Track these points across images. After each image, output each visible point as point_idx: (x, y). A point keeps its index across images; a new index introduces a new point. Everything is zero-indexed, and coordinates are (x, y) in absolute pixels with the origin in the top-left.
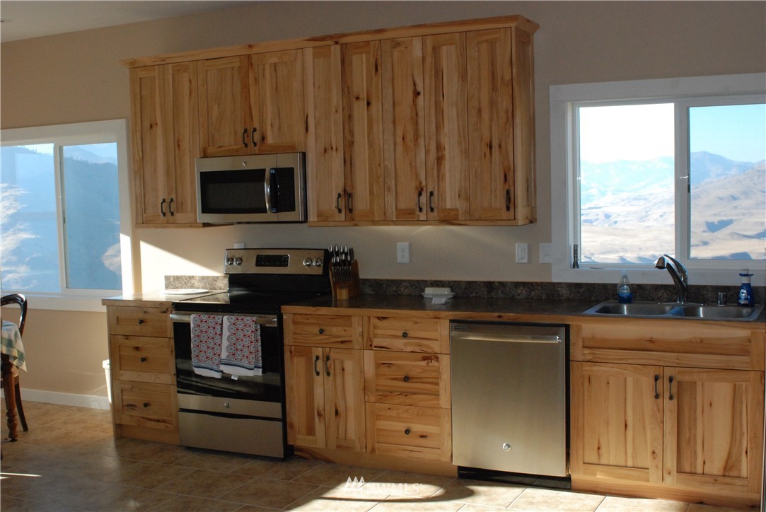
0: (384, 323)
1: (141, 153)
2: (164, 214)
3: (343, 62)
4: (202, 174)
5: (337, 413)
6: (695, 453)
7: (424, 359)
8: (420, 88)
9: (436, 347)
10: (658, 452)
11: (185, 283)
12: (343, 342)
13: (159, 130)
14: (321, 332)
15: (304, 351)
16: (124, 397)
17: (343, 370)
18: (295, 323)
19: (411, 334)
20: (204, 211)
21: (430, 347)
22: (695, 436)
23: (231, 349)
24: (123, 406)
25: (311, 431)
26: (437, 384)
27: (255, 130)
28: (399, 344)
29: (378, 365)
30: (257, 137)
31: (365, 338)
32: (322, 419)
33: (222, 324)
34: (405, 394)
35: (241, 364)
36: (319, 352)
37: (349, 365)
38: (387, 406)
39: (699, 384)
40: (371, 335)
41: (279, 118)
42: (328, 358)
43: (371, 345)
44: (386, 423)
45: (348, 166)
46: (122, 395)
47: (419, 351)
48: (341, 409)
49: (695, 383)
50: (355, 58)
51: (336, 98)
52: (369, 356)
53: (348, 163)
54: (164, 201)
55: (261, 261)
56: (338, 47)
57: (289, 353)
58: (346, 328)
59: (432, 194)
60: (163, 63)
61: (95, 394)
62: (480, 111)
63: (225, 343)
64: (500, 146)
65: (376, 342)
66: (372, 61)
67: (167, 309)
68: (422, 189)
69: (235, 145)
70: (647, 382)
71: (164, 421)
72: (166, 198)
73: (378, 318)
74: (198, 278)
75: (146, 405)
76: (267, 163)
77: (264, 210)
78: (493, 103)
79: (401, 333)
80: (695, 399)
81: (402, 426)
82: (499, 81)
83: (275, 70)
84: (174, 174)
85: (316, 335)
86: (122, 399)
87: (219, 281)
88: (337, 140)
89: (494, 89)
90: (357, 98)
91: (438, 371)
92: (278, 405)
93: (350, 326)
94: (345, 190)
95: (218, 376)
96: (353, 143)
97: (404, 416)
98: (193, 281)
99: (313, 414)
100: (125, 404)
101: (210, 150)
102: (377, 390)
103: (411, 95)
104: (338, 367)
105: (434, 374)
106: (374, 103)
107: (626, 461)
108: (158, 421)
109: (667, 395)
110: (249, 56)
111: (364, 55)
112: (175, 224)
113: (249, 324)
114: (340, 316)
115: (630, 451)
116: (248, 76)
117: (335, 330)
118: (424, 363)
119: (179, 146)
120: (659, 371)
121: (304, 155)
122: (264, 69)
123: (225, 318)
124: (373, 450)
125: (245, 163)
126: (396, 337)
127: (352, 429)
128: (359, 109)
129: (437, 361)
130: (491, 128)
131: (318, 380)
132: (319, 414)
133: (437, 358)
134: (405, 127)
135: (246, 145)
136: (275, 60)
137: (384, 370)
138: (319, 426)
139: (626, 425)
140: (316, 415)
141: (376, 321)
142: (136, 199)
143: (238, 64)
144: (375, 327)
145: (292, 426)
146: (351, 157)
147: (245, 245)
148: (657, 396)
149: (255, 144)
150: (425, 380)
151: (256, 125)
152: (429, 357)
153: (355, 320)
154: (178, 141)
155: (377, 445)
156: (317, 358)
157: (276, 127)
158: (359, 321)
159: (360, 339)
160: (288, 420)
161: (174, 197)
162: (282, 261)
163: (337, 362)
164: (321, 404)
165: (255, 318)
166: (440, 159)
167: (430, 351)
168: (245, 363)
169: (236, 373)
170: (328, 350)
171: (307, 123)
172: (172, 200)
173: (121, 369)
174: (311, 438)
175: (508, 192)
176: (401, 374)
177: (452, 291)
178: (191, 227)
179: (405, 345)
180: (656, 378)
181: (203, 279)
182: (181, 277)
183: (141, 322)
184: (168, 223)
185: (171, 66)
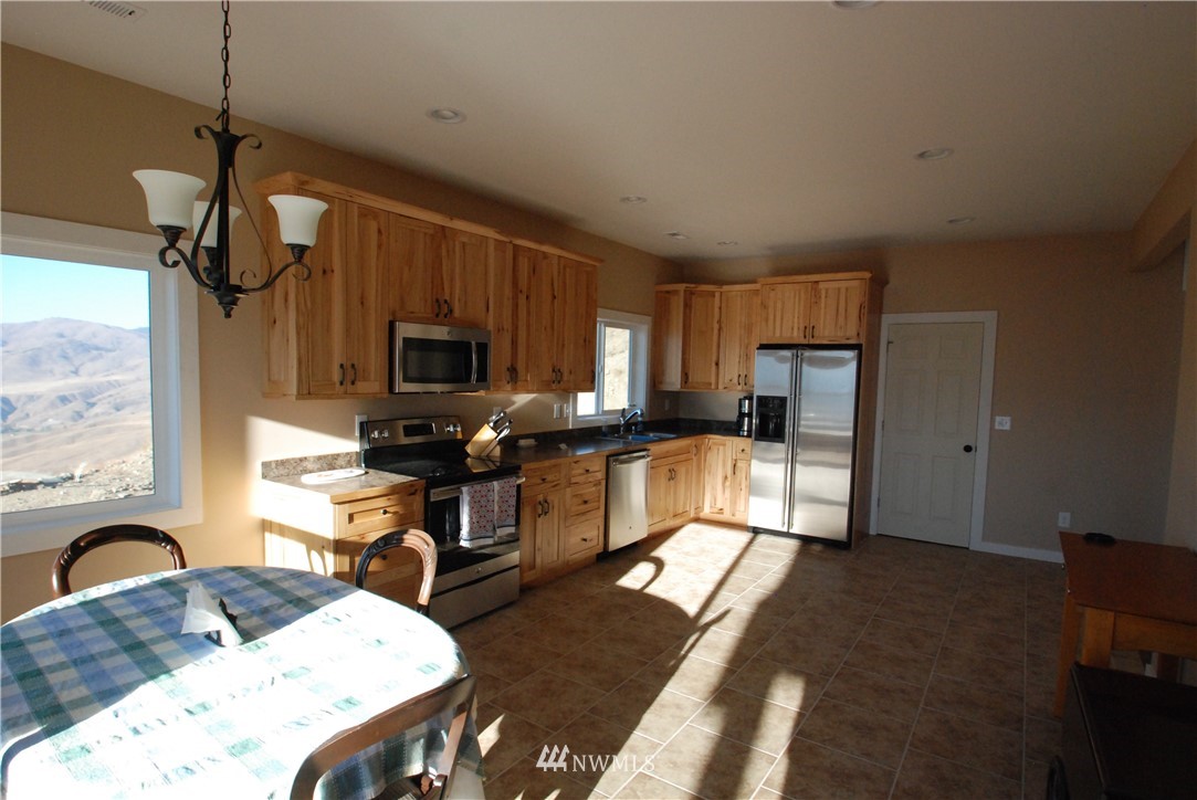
0: (577, 465)
2: (341, 383)
3: (514, 260)
4: (404, 339)
5: (549, 543)
7: (594, 485)
8: (555, 293)
9: (600, 476)
12: (554, 486)
13: (337, 280)
14: (543, 480)
15: (531, 500)
17: (554, 507)
18: (527, 477)
19: (591, 469)
21: (597, 476)
22: (677, 497)
23: (499, 512)
26: (599, 501)
27: (445, 301)
28: (583, 478)
29: (572, 497)
30: (447, 308)
31: (567, 479)
32: (540, 552)
33: (494, 490)
34: (585, 513)
35: (506, 523)
36: (542, 497)
37: (557, 503)
38: (575, 526)
40: (570, 476)
41: (466, 294)
42: (546, 502)
43: (570, 483)
47: (592, 480)
48: (551, 539)
49: (678, 470)
50: (521, 258)
51: (508, 291)
52: (568, 492)
53: (514, 344)
54: (341, 366)
55: (408, 431)
56: (511, 247)
58: (557, 474)
59: (559, 370)
60: (349, 198)
63: (496, 508)
65: (573, 480)
66: (531, 266)
67: (416, 490)
68: (554, 367)
69: (426, 313)
72: (344, 363)
73: (575, 462)
74: (312, 460)
79: (585, 471)
82: (591, 299)
83: (464, 249)
85: (540, 484)
87: (340, 459)
88: (507, 325)
89: (588, 303)
90: (521, 292)
91: (599, 492)
92: (519, 552)
93: (560, 471)
94: (512, 365)
96: (517, 327)
97: (583, 529)
98: (305, 463)
99: (535, 551)
101: (399, 314)
102: (571, 517)
103: (550, 297)
104: (551, 507)
105: (597, 495)
106: (531, 299)
110: (444, 228)
111: (527, 260)
112: (355, 395)
113: (513, 485)
114: (554, 466)
116: (441, 246)
117: (551, 478)
118: (594, 489)
119: (363, 303)
122: (454, 245)
123: (496, 484)
125: (448, 334)
126: (582, 474)
128: (522, 300)
129: (600, 485)
130: (586, 329)
132: (539, 549)
133: (600, 483)
134: (547, 320)
135: (437, 315)
136: (465, 239)
137: (575, 500)
138: (538, 559)
139: (660, 499)
141: (574, 465)
143: (431, 232)
144: (572, 470)
145: (522, 568)
146: (516, 339)
147: (368, 417)
148: (669, 480)
149: (445, 316)
150: (593, 500)
151: (447, 297)
152: (597, 483)
153: (562, 467)
154: (362, 298)
155: (570, 558)
156: (540, 503)
157: (463, 301)
159: (564, 481)
160: (521, 563)
161: (355, 362)
162: (428, 429)
163: (550, 503)
164: (540, 540)
167: (597, 479)
168: (509, 521)
170: (546, 495)
171: (488, 304)
172: (353, 366)
175: (592, 371)
176: (582, 500)
179: (586, 478)
180: (669, 471)
181: (319, 458)
182: (288, 460)
183: (385, 512)
184: (346, 393)
185: (356, 206)
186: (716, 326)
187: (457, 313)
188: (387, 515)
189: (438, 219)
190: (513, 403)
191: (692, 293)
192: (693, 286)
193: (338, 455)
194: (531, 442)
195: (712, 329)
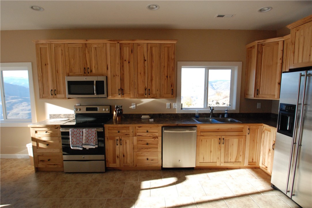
0: (140, 128)
1: (41, 74)
2: (52, 95)
3: (120, 49)
4: (68, 82)
5: (124, 156)
6: (228, 157)
7: (153, 138)
8: (146, 59)
9: (157, 134)
10: (219, 158)
11: (58, 117)
12: (126, 135)
13: (49, 66)
14: (119, 132)
15: (112, 138)
16: (39, 158)
17: (126, 143)
18: (109, 129)
19: (149, 131)
20: (69, 94)
21: (155, 135)
22: (228, 153)
23: (86, 140)
24: (39, 161)
25: (115, 162)
26: (158, 145)
27: (88, 68)
28: (145, 134)
29: (138, 141)
30: (89, 70)
31: (134, 133)
32: (119, 158)
33: (83, 132)
34: (147, 148)
35: (90, 144)
36: (118, 138)
37: (128, 141)
38: (141, 152)
39: (230, 140)
40: (136, 132)
41: (97, 65)
42: (121, 140)
43: (136, 135)
44: (141, 157)
45: (122, 81)
46: (38, 157)
47: (151, 136)
48: (125, 155)
49: (229, 140)
50: (125, 48)
51: (118, 60)
52: (135, 138)
53: (122, 80)
54: (52, 90)
55: (88, 109)
56: (119, 44)
57: (107, 139)
58: (127, 130)
59: (149, 90)
60: (50, 43)
61: (19, 154)
62: (164, 67)
63: (84, 138)
64: (170, 77)
65: (138, 134)
66: (131, 50)
67: (58, 127)
68: (146, 88)
69: (81, 73)
70: (217, 140)
71: (57, 165)
72: (53, 89)
73: (139, 127)
74: (62, 115)
75: (49, 160)
76: (94, 79)
77: (94, 94)
78: (168, 65)
79: (146, 131)
80: (229, 143)
81: (145, 158)
82: (170, 59)
83: (96, 49)
84: (56, 81)
85: (117, 133)
86: (38, 159)
88: (118, 73)
89: (168, 60)
90: (125, 60)
91: (158, 141)
92: (104, 156)
93: (129, 130)
94: (121, 88)
95: (81, 149)
96: (124, 74)
97: (146, 155)
98: (61, 116)
99: (115, 157)
100: (39, 160)
101: (70, 74)
102: (138, 148)
103: (143, 61)
104: (124, 142)
105: (157, 142)
106: (131, 63)
107: (211, 161)
108: (54, 165)
109: (222, 143)
110: (86, 44)
111: (128, 48)
112: (57, 98)
113: (93, 131)
114: (125, 127)
115: (212, 158)
116: (85, 50)
117: (123, 131)
118: (153, 139)
119: (57, 72)
120: (220, 137)
121: (107, 77)
122: (91, 49)
123: (84, 130)
124: (136, 166)
125: (86, 79)
126: (144, 132)
127: (129, 160)
128: (126, 64)
129: (157, 138)
130: (167, 71)
131: (118, 146)
132: (118, 157)
133: (157, 137)
134: (141, 70)
135: (85, 73)
136: (96, 46)
137: (140, 142)
138: (118, 161)
139: (211, 152)
140: (116, 157)
141: (138, 128)
142: (40, 89)
143: (81, 46)
144: (137, 130)
145: (108, 161)
146: (123, 78)
147: (80, 104)
148: (219, 144)
149: (88, 73)
150: (153, 144)
151: (89, 67)
152: (155, 137)
153: (130, 128)
154: (57, 70)
155: (137, 164)
156: (117, 140)
157: (96, 67)
158: (132, 128)
159: (132, 134)
160: (106, 159)
161: (56, 89)
162: (96, 109)
163: (124, 141)
164: (118, 154)
165: (95, 129)
166: (152, 80)
167: (155, 136)
168: (92, 144)
169: (88, 147)
170: (121, 137)
171: (108, 67)
172: (55, 90)
173: (37, 149)
174: (115, 164)
175: (172, 90)
176: (145, 143)
177: (150, 116)
178: (63, 99)
179: (147, 134)
180: (220, 139)
181: (65, 115)
182: (56, 115)
183: (46, 132)
184: (53, 97)
185: (53, 45)
186: (279, 62)
187: (94, 71)
188: (47, 133)
189: (83, 41)
190: (142, 102)
191: (262, 45)
192: (262, 41)
193: (70, 114)
194: (148, 117)
195: (277, 63)
